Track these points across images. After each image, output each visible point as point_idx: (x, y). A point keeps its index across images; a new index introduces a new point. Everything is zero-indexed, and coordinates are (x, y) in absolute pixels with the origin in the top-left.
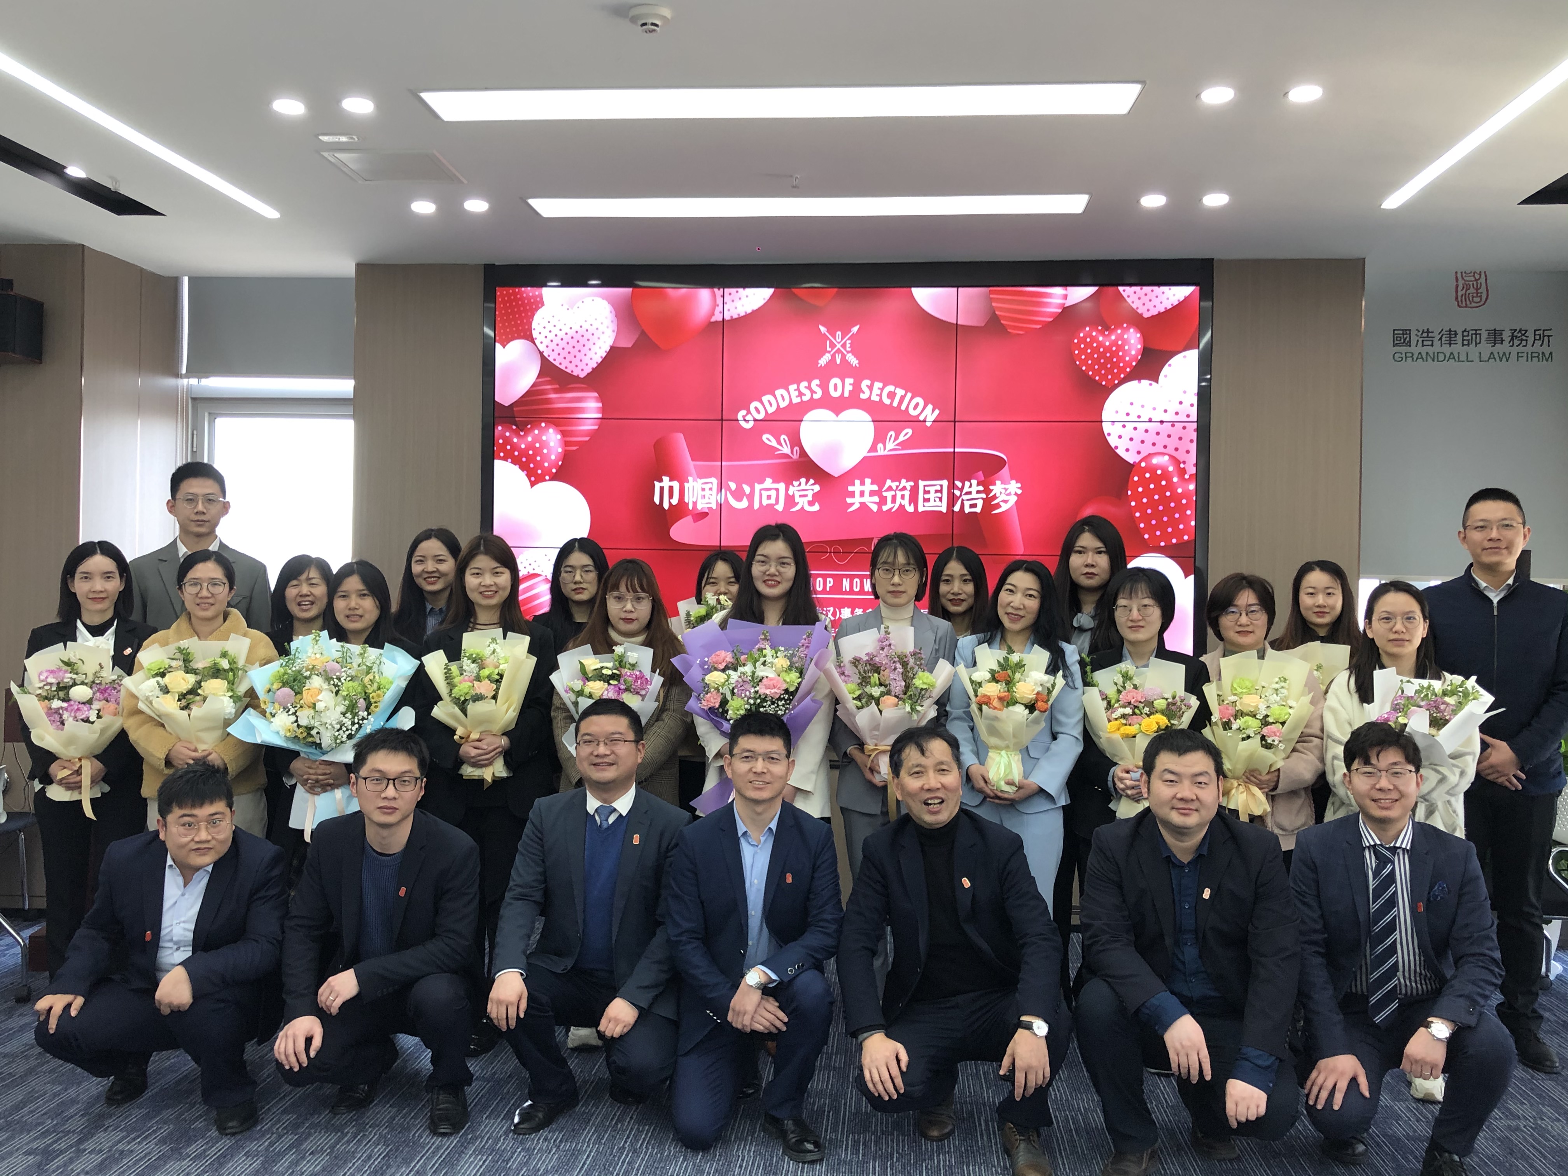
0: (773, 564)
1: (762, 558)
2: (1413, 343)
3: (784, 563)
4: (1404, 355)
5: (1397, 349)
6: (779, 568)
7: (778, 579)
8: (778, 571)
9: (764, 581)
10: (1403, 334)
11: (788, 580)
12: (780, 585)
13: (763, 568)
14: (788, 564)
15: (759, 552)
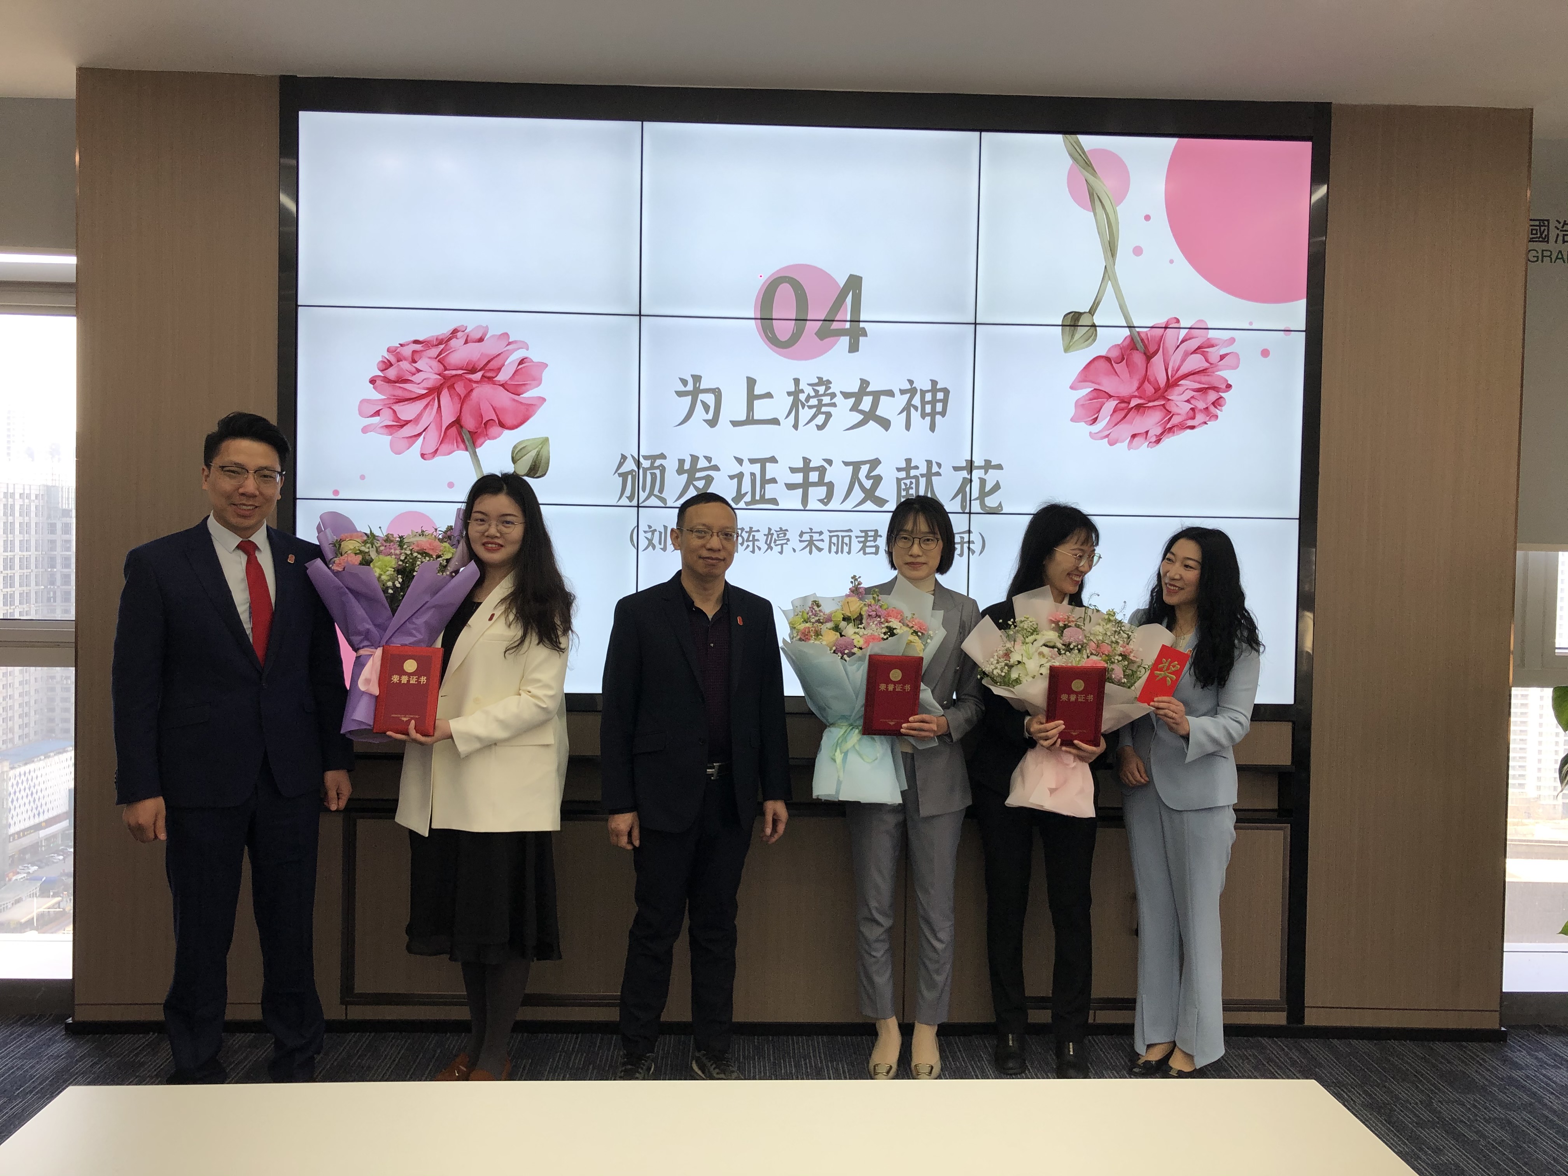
0: (494, 523)
1: (480, 516)
2: (1552, 238)
3: (508, 522)
4: (1540, 255)
5: (1532, 245)
6: (501, 527)
7: (500, 541)
8: (498, 531)
9: (484, 544)
10: (1540, 226)
11: (513, 543)
12: (503, 549)
13: (481, 528)
14: (513, 523)
15: (475, 509)
